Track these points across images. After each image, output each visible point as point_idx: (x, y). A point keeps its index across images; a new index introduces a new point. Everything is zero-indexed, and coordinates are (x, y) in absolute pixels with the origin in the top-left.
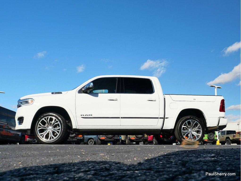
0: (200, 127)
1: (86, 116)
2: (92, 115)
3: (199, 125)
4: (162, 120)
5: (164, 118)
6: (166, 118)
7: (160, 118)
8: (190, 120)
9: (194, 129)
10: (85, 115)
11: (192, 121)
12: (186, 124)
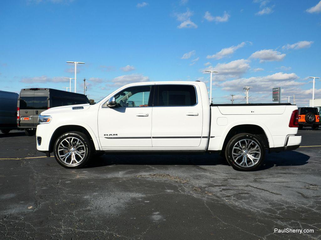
0: (259, 148)
1: (111, 136)
2: (117, 135)
3: (257, 145)
4: (207, 139)
5: (209, 137)
6: (212, 137)
7: (203, 137)
8: (245, 140)
9: (250, 150)
10: (108, 135)
11: (247, 141)
12: (239, 145)
